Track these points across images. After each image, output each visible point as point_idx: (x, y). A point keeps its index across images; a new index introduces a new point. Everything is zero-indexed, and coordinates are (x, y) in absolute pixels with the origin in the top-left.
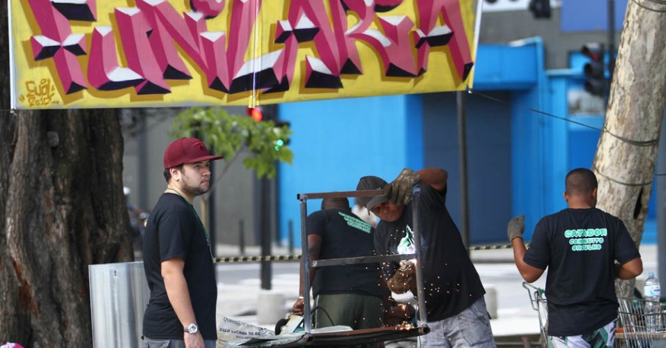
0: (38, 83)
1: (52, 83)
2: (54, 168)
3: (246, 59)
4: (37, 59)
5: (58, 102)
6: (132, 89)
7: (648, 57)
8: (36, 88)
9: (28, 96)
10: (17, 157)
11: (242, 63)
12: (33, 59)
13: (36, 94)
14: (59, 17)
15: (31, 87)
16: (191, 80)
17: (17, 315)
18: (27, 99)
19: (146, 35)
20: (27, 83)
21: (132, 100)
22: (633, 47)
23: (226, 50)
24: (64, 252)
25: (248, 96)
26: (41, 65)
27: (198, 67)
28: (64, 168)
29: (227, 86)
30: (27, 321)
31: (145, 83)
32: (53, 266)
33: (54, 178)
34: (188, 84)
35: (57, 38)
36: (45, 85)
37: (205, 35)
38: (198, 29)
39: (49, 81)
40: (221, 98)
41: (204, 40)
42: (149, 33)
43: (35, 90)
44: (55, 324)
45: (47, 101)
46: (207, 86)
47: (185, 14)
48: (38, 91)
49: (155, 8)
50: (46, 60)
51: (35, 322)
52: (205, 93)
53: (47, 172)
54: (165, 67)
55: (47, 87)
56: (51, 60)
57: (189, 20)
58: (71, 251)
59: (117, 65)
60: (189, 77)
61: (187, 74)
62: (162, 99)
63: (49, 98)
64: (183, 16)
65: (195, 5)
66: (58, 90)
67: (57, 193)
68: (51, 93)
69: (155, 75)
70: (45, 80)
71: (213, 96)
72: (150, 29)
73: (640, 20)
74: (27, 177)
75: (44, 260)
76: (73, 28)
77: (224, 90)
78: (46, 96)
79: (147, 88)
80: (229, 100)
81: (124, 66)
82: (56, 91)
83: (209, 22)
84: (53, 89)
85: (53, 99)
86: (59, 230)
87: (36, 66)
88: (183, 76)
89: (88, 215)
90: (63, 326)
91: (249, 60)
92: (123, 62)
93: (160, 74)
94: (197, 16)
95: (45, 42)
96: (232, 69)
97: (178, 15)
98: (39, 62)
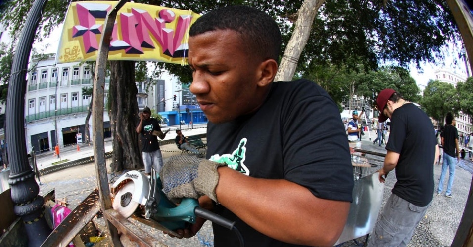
0: (71, 48)
1: (79, 48)
2: (125, 116)
3: (182, 43)
4: (74, 37)
5: (81, 58)
6: (123, 51)
7: (289, 75)
8: (70, 51)
9: (65, 56)
10: (118, 114)
11: (180, 44)
12: (72, 36)
13: (70, 54)
14: (90, 17)
15: (67, 51)
16: (154, 49)
17: (119, 147)
18: (63, 58)
19: (134, 26)
20: (66, 49)
21: (122, 56)
22: (285, 72)
23: (173, 37)
24: (127, 133)
25: (181, 60)
26: (75, 40)
27: (159, 43)
28: (127, 115)
29: (172, 54)
30: (122, 147)
31: (130, 48)
32: (126, 136)
33: (125, 118)
34: (153, 51)
35: (87, 26)
36: (75, 49)
37: (165, 29)
38: (161, 27)
39: (78, 47)
40: (169, 59)
41: (163, 31)
42: (136, 25)
43: (69, 53)
44: (127, 147)
45: (74, 58)
46: (162, 52)
47: (155, 19)
48: (71, 53)
49: (141, 15)
50: (79, 37)
51: (123, 148)
52: (161, 56)
53: (124, 117)
54: (142, 42)
55: (76, 50)
56: (81, 37)
57: (157, 22)
58: (129, 133)
59: (117, 39)
60: (154, 48)
61: (153, 46)
62: (139, 57)
63: (76, 56)
64: (154, 20)
65: (161, 15)
66: (82, 52)
67: (126, 121)
68: (77, 53)
69: (136, 45)
70: (76, 47)
71: (165, 57)
72: (137, 23)
73: (289, 65)
74: (119, 118)
75: (124, 135)
76: (97, 22)
77: (170, 55)
78: (74, 55)
79: (131, 51)
80: (172, 60)
81: (121, 40)
82: (81, 52)
83: (167, 24)
84: (79, 51)
85: (78, 56)
86: (126, 128)
87: (73, 40)
88: (151, 47)
89: (132, 125)
90: (129, 148)
91: (183, 44)
92: (120, 38)
93: (139, 45)
94: (161, 21)
95: (80, 28)
96: (175, 46)
97: (152, 19)
98: (74, 38)
